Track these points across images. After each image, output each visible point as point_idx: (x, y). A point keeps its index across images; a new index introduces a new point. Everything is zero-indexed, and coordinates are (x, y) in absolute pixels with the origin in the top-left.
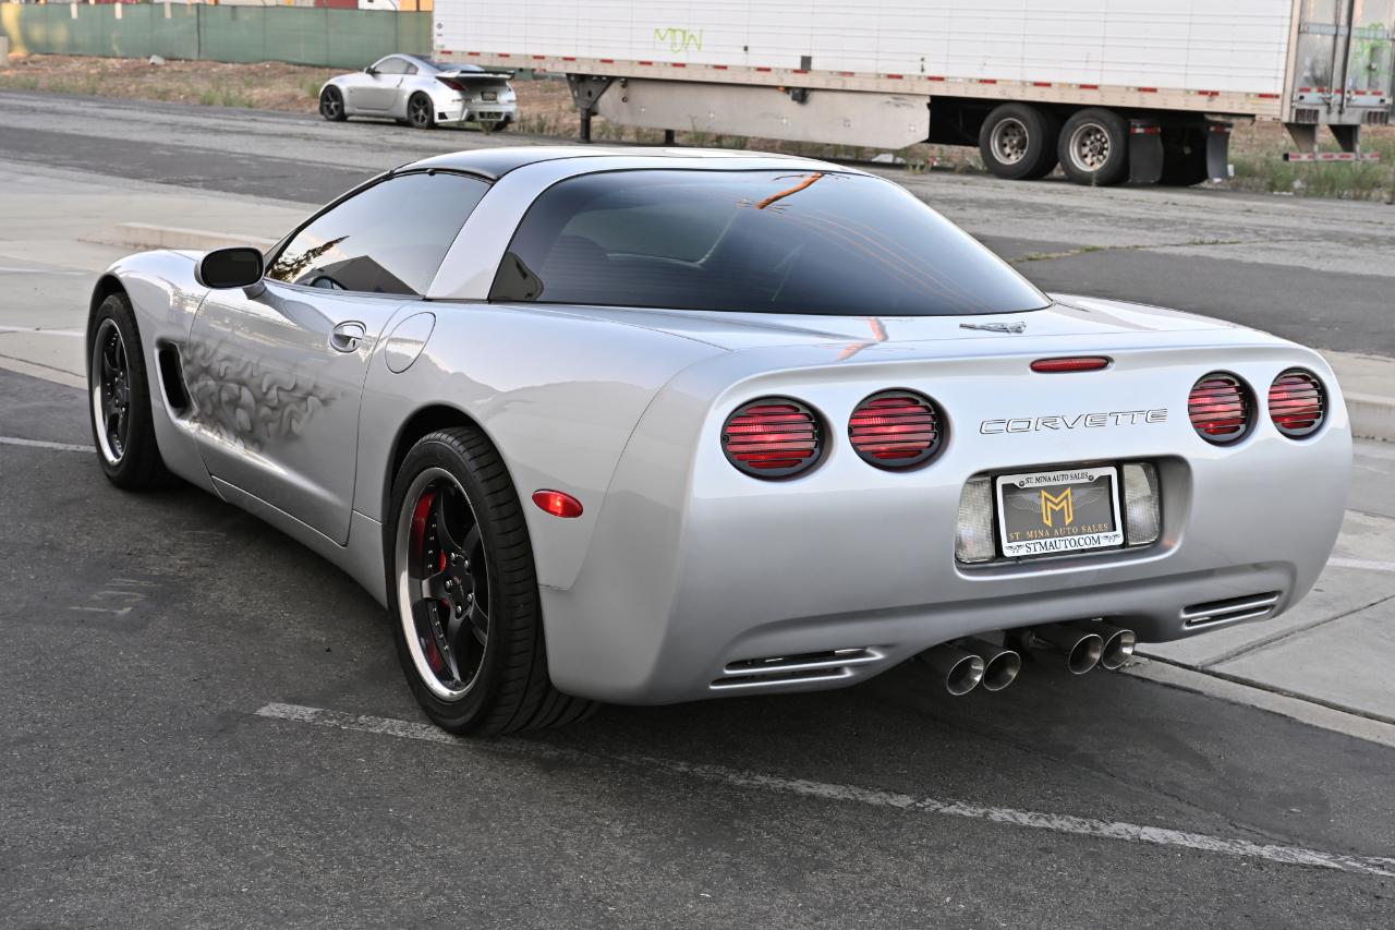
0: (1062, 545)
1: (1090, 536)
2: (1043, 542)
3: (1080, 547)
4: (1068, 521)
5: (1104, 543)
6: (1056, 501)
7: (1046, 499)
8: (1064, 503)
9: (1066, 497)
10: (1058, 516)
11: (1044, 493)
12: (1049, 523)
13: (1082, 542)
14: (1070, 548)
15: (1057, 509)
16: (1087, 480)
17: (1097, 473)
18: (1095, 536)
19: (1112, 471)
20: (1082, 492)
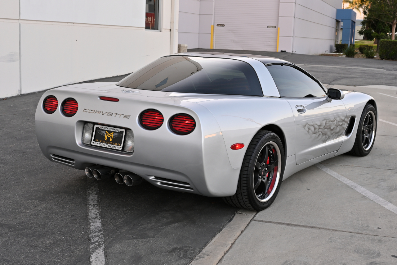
0: (106, 145)
1: (114, 145)
2: (102, 143)
3: (110, 148)
4: (111, 140)
5: (117, 148)
6: (109, 135)
7: (107, 133)
8: (111, 136)
9: (112, 134)
10: (109, 139)
11: (106, 132)
12: (106, 140)
13: (111, 146)
14: (108, 147)
15: (109, 137)
16: (117, 131)
17: (120, 130)
18: (115, 146)
19: (124, 131)
20: (116, 134)
